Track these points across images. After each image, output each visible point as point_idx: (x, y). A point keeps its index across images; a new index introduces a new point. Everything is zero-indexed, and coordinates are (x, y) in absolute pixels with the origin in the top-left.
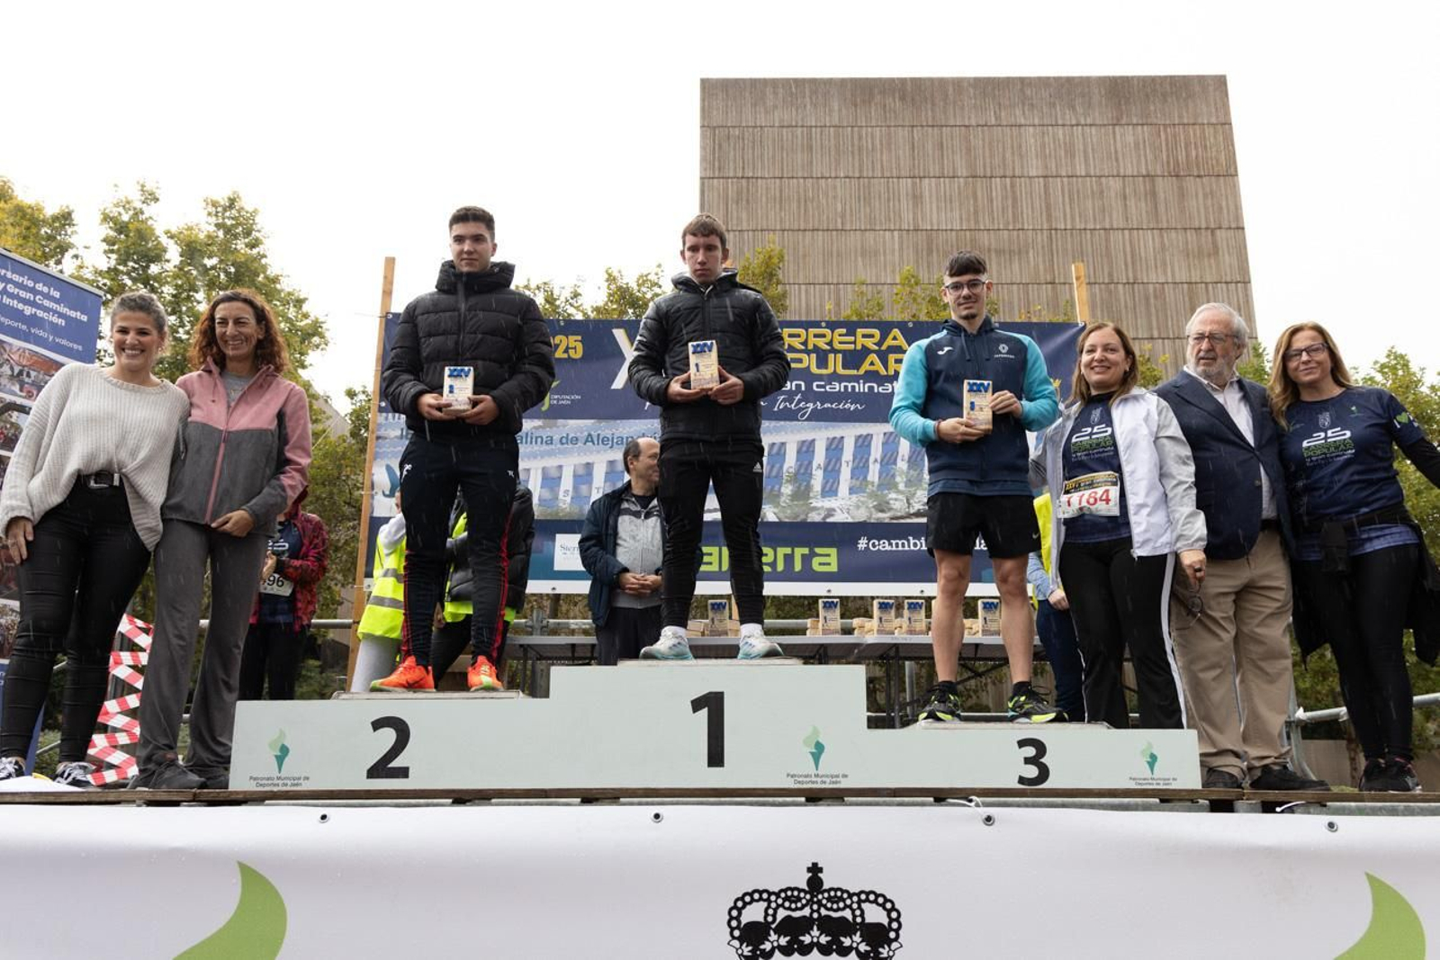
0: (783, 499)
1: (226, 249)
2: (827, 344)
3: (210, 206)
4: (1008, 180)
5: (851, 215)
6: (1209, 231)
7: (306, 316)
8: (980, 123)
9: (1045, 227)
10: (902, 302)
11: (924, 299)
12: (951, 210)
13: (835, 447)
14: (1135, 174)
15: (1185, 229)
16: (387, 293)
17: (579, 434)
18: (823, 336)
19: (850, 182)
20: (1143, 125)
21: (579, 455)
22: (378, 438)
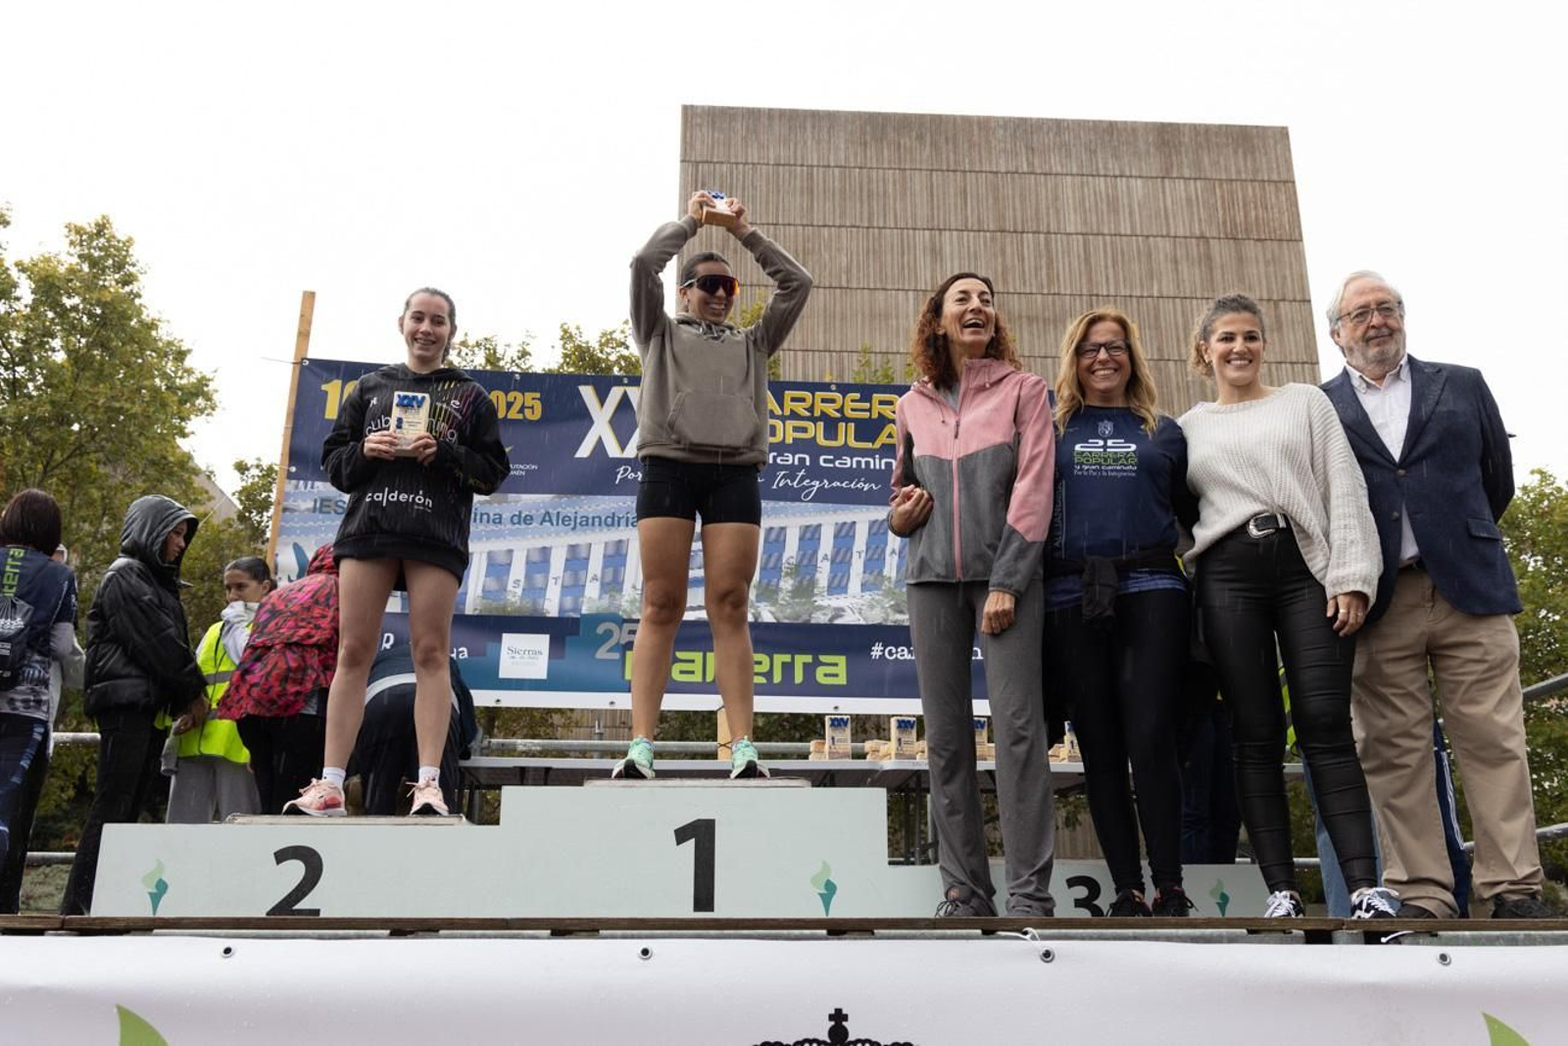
0: (781, 595)
1: (90, 285)
2: (837, 411)
3: (73, 233)
4: (1042, 236)
5: (858, 271)
6: (1272, 303)
7: (189, 372)
8: (1011, 170)
13: (844, 534)
14: (1188, 234)
16: (304, 335)
17: (533, 512)
18: (833, 401)
19: (858, 233)
20: (1195, 179)
21: (534, 537)
22: (285, 510)
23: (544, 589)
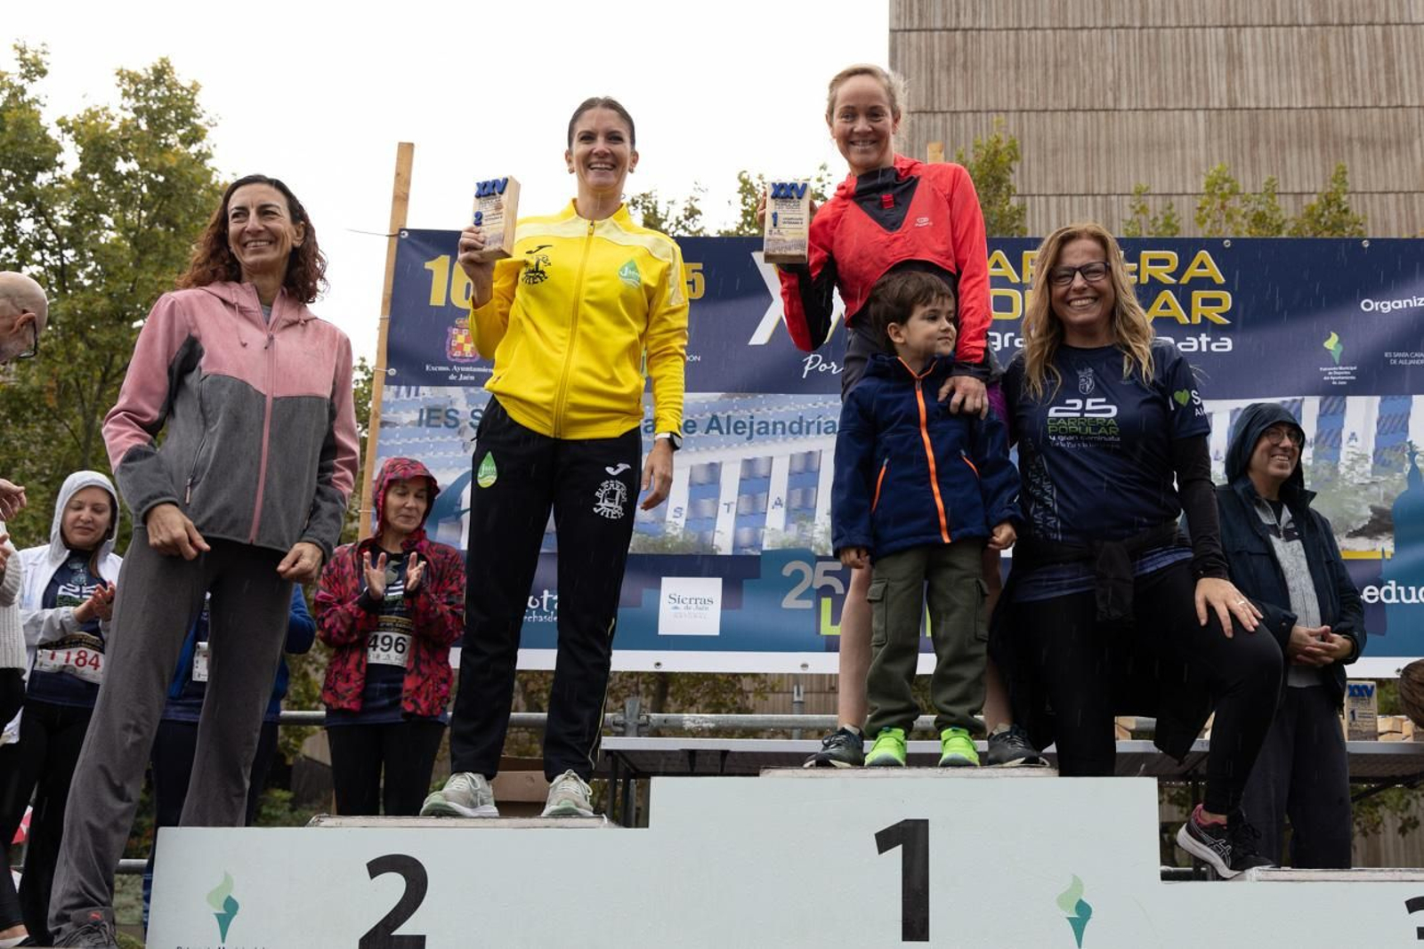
1: (150, 146)
3: (127, 80)
4: (1378, 30)
5: (1129, 88)
10: (1209, 221)
11: (1244, 216)
12: (1289, 76)
16: (401, 199)
17: (697, 416)
19: (1127, 35)
21: (697, 450)
22: (383, 424)
23: (714, 518)
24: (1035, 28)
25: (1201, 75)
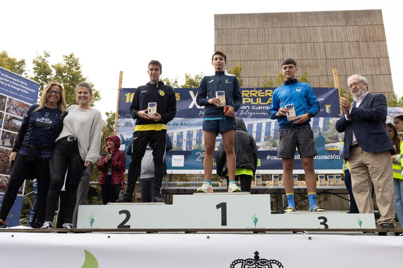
1: (69, 70)
2: (256, 95)
3: (65, 57)
4: (312, 44)
5: (262, 56)
6: (377, 58)
8: (303, 26)
9: (324, 58)
12: (294, 53)
13: (259, 126)
14: (353, 41)
15: (370, 58)
16: (121, 82)
17: (178, 123)
18: (255, 92)
19: (262, 45)
20: (355, 25)
21: (178, 129)
22: (118, 126)
23: (182, 143)
24: (243, 44)
25: (277, 53)
